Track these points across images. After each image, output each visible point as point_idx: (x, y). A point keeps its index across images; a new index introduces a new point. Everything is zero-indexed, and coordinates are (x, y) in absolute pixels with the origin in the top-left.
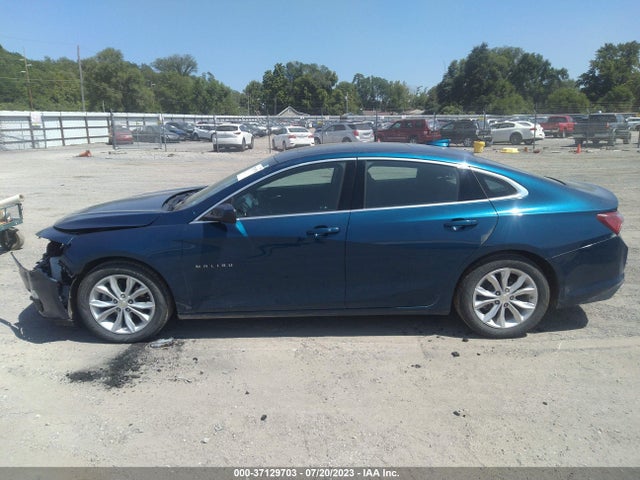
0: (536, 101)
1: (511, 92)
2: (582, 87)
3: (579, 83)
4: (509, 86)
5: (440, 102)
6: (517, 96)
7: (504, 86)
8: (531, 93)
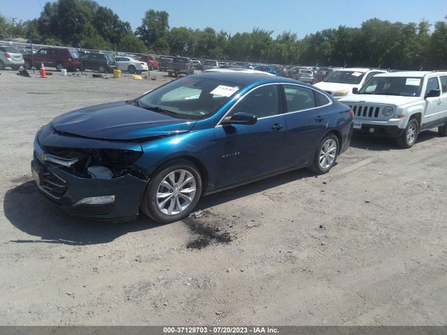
0: (112, 41)
1: (95, 33)
2: (139, 36)
3: (136, 34)
4: (93, 29)
5: (41, 34)
6: (99, 37)
7: (89, 29)
8: (108, 36)
